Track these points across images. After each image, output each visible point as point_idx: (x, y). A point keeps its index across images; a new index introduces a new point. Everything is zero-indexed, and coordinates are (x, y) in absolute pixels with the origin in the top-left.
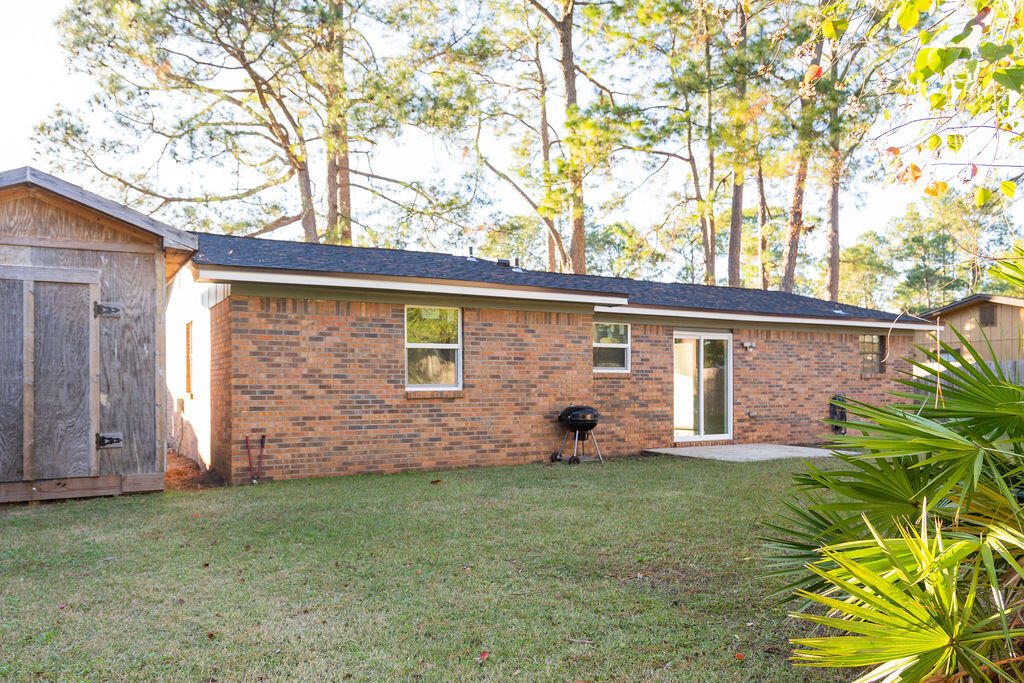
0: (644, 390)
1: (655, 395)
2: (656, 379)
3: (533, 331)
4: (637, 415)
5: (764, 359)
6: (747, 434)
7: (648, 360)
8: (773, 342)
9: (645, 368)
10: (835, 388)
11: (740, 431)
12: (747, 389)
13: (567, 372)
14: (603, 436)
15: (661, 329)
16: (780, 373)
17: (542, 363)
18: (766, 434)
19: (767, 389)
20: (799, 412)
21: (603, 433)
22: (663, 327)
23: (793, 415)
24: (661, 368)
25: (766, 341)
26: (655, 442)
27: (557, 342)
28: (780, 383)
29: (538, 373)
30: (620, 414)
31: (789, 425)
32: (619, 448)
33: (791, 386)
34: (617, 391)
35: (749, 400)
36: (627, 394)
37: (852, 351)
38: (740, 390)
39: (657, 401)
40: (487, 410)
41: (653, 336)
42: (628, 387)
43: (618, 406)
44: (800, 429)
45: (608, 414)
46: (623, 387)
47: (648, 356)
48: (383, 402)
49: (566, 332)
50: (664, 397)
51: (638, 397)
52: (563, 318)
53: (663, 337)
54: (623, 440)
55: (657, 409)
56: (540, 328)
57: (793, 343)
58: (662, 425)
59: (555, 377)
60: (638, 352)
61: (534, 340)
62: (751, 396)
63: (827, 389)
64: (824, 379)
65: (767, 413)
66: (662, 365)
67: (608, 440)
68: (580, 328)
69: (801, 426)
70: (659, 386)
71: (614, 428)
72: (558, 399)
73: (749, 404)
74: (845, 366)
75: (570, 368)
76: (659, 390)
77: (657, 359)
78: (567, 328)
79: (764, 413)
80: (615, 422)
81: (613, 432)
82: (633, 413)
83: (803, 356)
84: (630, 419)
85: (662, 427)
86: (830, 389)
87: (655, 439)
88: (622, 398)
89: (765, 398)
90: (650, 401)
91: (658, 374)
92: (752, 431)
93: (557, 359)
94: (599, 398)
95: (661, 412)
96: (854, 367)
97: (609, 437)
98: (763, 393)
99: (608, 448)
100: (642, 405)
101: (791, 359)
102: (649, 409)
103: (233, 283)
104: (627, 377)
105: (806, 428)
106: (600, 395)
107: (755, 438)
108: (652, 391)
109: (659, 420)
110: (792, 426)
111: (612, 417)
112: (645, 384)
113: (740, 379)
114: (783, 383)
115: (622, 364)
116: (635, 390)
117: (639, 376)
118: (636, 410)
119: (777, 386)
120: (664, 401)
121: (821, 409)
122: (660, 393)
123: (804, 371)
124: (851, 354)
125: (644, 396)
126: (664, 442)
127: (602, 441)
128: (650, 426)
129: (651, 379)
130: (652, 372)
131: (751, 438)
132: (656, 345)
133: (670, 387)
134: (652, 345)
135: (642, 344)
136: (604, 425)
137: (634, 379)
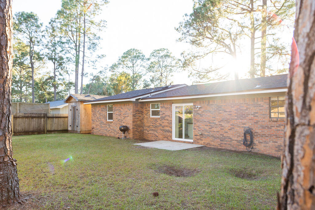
0: (163, 123)
1: (166, 124)
2: (167, 119)
3: (122, 108)
4: (162, 130)
5: (206, 112)
6: (199, 141)
7: (164, 113)
8: (211, 105)
9: (163, 116)
10: (248, 125)
11: (196, 139)
12: (199, 124)
14: (153, 135)
15: (168, 104)
16: (215, 118)
18: (208, 142)
19: (208, 124)
20: (224, 135)
23: (222, 136)
24: (168, 116)
25: (207, 105)
26: (166, 139)
27: (126, 110)
28: (215, 122)
30: (157, 129)
31: (219, 140)
32: (157, 139)
33: (220, 123)
34: (156, 122)
35: (200, 128)
36: (159, 124)
37: (263, 106)
38: (196, 124)
39: (167, 126)
41: (166, 106)
42: (159, 122)
43: (156, 127)
44: (225, 142)
45: (154, 129)
46: (158, 121)
47: (164, 112)
49: (128, 108)
51: (161, 125)
52: (127, 104)
53: (169, 106)
54: (158, 137)
55: (167, 128)
57: (222, 104)
58: (168, 134)
59: (126, 119)
60: (162, 111)
61: (122, 110)
62: (200, 127)
63: (243, 126)
64: (241, 121)
65: (208, 134)
68: (130, 107)
69: (226, 141)
70: (168, 122)
71: (155, 133)
73: (200, 129)
74: (256, 115)
75: (128, 117)
76: (168, 123)
77: (167, 113)
79: (206, 134)
82: (160, 129)
83: (227, 110)
84: (159, 131)
86: (245, 126)
87: (166, 138)
88: (157, 125)
89: (207, 128)
90: (165, 126)
92: (201, 140)
93: (126, 114)
94: (152, 124)
95: (168, 129)
96: (263, 114)
97: (154, 135)
98: (206, 126)
99: (154, 138)
100: (163, 127)
101: (220, 112)
102: (165, 129)
103: (92, 104)
105: (229, 143)
107: (202, 143)
108: (165, 123)
109: (167, 132)
110: (221, 141)
111: (155, 130)
112: (163, 121)
113: (196, 120)
114: (217, 122)
116: (161, 122)
117: (163, 118)
118: (161, 128)
119: (213, 123)
120: (169, 126)
121: (238, 134)
122: (168, 124)
123: (228, 117)
124: (261, 108)
125: (163, 124)
126: (169, 139)
127: (152, 136)
128: (165, 134)
129: (165, 119)
130: (165, 117)
131: (200, 143)
132: (167, 109)
133: (171, 122)
134: (166, 109)
135: (163, 109)
136: (153, 132)
137: (160, 119)
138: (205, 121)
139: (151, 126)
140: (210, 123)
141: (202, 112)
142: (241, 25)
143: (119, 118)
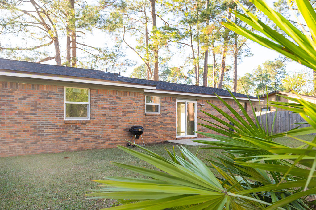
0: (165, 120)
1: (169, 122)
2: (170, 116)
3: (120, 98)
4: (163, 128)
5: (207, 109)
7: (167, 109)
9: (165, 112)
13: (133, 113)
14: (150, 136)
15: (171, 99)
17: (123, 110)
19: (208, 119)
21: (150, 135)
22: (172, 98)
24: (172, 112)
26: (169, 138)
27: (130, 102)
29: (122, 114)
30: (156, 128)
32: (156, 140)
34: (155, 120)
36: (159, 121)
39: (170, 124)
40: (100, 127)
41: (169, 101)
42: (159, 119)
43: (155, 125)
45: (152, 128)
46: (157, 119)
48: (54, 124)
49: (133, 99)
50: (173, 122)
51: (163, 122)
53: (172, 101)
54: (157, 137)
55: (170, 126)
56: (122, 97)
57: (217, 104)
59: (128, 115)
60: (163, 107)
61: (120, 102)
66: (172, 111)
67: (152, 138)
68: (139, 98)
70: (171, 119)
71: (154, 133)
72: (130, 123)
75: (134, 112)
76: (171, 120)
77: (170, 109)
78: (133, 97)
80: (154, 131)
81: (154, 135)
82: (161, 128)
84: (160, 130)
85: (172, 133)
87: (169, 137)
88: (157, 123)
89: (208, 123)
90: (167, 124)
91: (171, 114)
93: (129, 109)
94: (148, 123)
95: (171, 127)
97: (152, 136)
99: (151, 140)
100: (164, 125)
102: (167, 127)
104: (159, 115)
106: (148, 121)
108: (168, 120)
109: (170, 130)
112: (166, 118)
115: (157, 110)
116: (162, 120)
117: (163, 115)
120: (172, 124)
122: (171, 121)
125: (165, 122)
126: (172, 138)
127: (149, 138)
128: (167, 132)
129: (168, 116)
130: (168, 113)
132: (170, 104)
133: (174, 119)
134: (168, 104)
135: (165, 104)
136: (150, 132)
137: (161, 116)
138: (206, 117)
139: (146, 125)
140: (210, 119)
141: (204, 109)
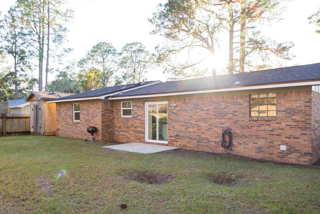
0: (135, 123)
1: (139, 125)
2: (139, 119)
3: (90, 107)
4: (133, 131)
5: (182, 111)
6: (174, 143)
7: (136, 113)
8: (187, 103)
9: (135, 115)
10: (227, 125)
11: (171, 141)
12: (174, 124)
13: (96, 117)
14: (124, 137)
15: (140, 102)
16: (191, 117)
17: (92, 115)
18: (183, 144)
19: (184, 124)
20: (201, 136)
21: (124, 135)
22: (141, 101)
23: (198, 137)
25: (183, 103)
26: (139, 140)
27: (94, 110)
28: (191, 121)
29: (91, 118)
30: (129, 130)
31: (196, 141)
32: (128, 141)
33: (197, 123)
34: (128, 123)
35: (175, 128)
36: (130, 124)
37: (242, 104)
38: (171, 124)
39: (139, 127)
41: (138, 105)
42: (131, 122)
43: (128, 127)
44: (202, 144)
46: (129, 122)
47: (137, 112)
49: (96, 107)
50: (142, 125)
51: (133, 125)
52: (96, 103)
53: (141, 105)
54: (129, 138)
55: (140, 129)
57: (199, 103)
58: (141, 135)
59: (94, 119)
60: (134, 110)
61: (90, 109)
62: (175, 127)
63: (221, 125)
64: (219, 120)
65: (184, 135)
66: (141, 115)
67: (126, 138)
68: (99, 106)
69: (203, 143)
70: (140, 122)
71: (127, 134)
73: (175, 130)
74: (236, 113)
75: (97, 116)
76: (140, 123)
77: (140, 113)
79: (182, 135)
80: (127, 132)
81: (127, 136)
82: (132, 130)
83: (204, 109)
84: (131, 132)
85: (141, 136)
86: (223, 126)
87: (139, 139)
88: (129, 125)
89: (183, 128)
90: (137, 127)
91: (139, 117)
92: (176, 142)
93: (94, 114)
94: (123, 125)
95: (140, 130)
96: (243, 113)
97: (126, 137)
98: (181, 126)
99: (126, 140)
100: (135, 128)
101: (197, 111)
102: (137, 129)
103: (56, 102)
104: (131, 118)
105: (206, 144)
106: (123, 124)
107: (178, 145)
108: (138, 123)
109: (140, 133)
110: (197, 142)
111: (126, 131)
112: (136, 121)
113: (170, 120)
114: (193, 122)
116: (133, 123)
117: (135, 118)
118: (133, 129)
119: (189, 123)
120: (142, 127)
121: (216, 135)
122: (140, 124)
123: (206, 116)
124: (241, 106)
125: (135, 125)
126: (141, 141)
127: (124, 138)
128: (137, 135)
129: (137, 119)
130: (138, 117)
131: (176, 145)
132: (139, 108)
133: (143, 122)
134: (138, 108)
135: (135, 108)
136: (124, 133)
137: (132, 119)
138: (181, 121)
139: (122, 127)
140: (186, 123)
141: (178, 111)
142: (220, 17)
143: (87, 118)
